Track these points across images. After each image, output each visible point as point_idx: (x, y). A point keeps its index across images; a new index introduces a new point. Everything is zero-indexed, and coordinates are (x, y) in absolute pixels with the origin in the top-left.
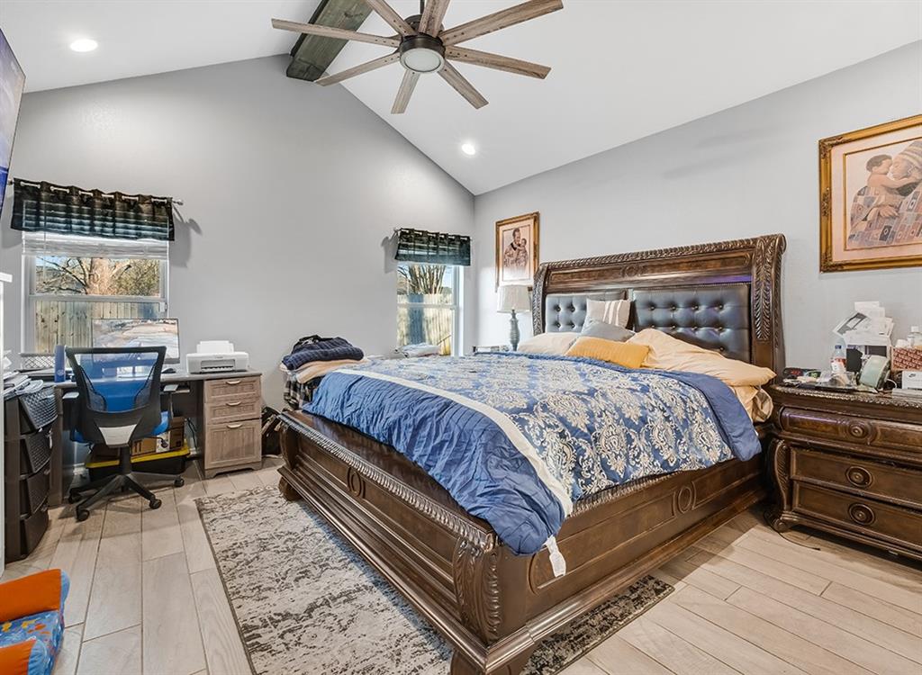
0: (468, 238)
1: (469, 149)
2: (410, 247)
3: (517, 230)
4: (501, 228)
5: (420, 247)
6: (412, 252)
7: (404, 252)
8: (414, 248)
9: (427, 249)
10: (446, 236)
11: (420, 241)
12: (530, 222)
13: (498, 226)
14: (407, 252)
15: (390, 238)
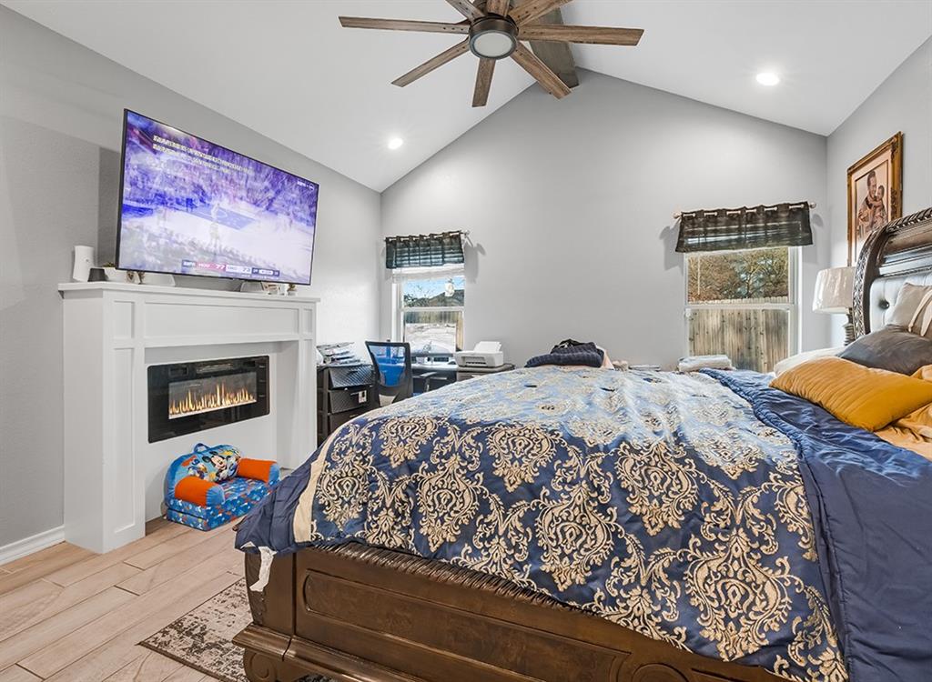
0: (806, 203)
1: (768, 78)
2: (699, 233)
3: (872, 174)
4: (855, 177)
5: (715, 231)
6: (702, 240)
7: (691, 241)
8: (706, 234)
9: (728, 232)
10: (760, 208)
11: (716, 223)
12: (888, 155)
13: (850, 175)
14: (695, 240)
15: (672, 227)
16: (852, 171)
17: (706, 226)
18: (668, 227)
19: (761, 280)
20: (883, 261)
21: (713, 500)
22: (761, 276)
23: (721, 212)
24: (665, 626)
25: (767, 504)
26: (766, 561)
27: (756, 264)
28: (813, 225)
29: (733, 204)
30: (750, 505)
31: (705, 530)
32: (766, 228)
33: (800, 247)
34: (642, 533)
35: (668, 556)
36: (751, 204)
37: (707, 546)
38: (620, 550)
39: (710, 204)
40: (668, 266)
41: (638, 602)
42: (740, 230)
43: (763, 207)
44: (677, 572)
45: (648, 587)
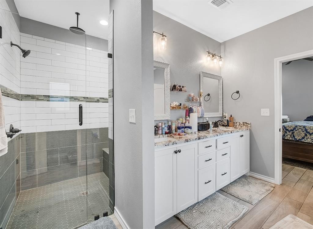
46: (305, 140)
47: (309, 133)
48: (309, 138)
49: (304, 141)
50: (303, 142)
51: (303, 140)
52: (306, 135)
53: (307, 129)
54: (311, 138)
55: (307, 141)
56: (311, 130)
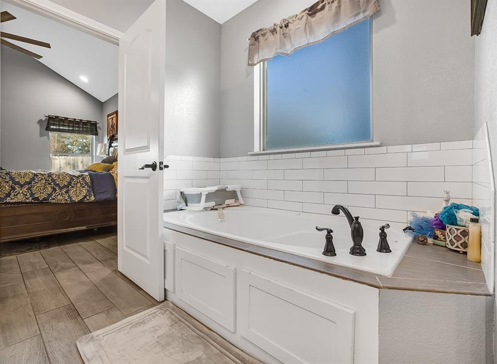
0: (96, 122)
2: (56, 124)
3: (112, 118)
5: (63, 125)
6: (57, 127)
7: (52, 127)
8: (59, 125)
9: (69, 126)
10: (81, 120)
11: (64, 122)
12: (115, 115)
13: (108, 117)
14: (55, 127)
15: (43, 120)
16: (108, 116)
17: (59, 122)
18: (41, 120)
19: (80, 150)
20: (112, 143)
21: (73, 179)
22: (80, 148)
23: (66, 119)
24: (66, 200)
25: (83, 179)
26: (83, 187)
27: (77, 140)
28: (98, 129)
29: (71, 116)
30: (80, 179)
31: (72, 184)
32: (83, 128)
33: (94, 136)
34: (59, 187)
35: (65, 190)
36: (78, 118)
37: (73, 187)
38: (55, 190)
39: (62, 115)
40: (41, 135)
41: (59, 197)
42: (73, 127)
43: (82, 120)
44: (67, 192)
45: (61, 195)
46: (12, 199)
47: (18, 183)
48: (19, 192)
49: (11, 201)
50: (9, 203)
51: (8, 200)
52: (13, 189)
53: (14, 178)
54: (22, 193)
55: (16, 200)
56: (21, 177)
